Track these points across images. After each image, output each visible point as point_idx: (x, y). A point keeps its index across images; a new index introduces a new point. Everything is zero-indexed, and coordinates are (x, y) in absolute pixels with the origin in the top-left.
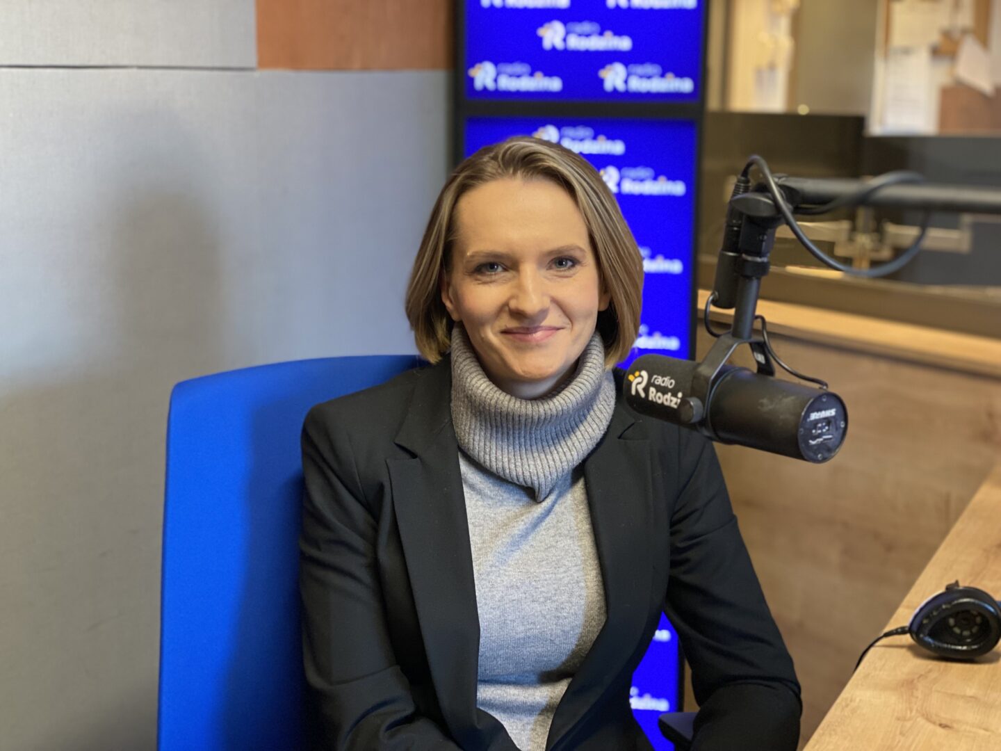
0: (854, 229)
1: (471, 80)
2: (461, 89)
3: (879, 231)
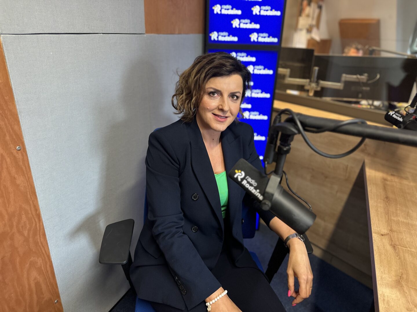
1: (210, 37)
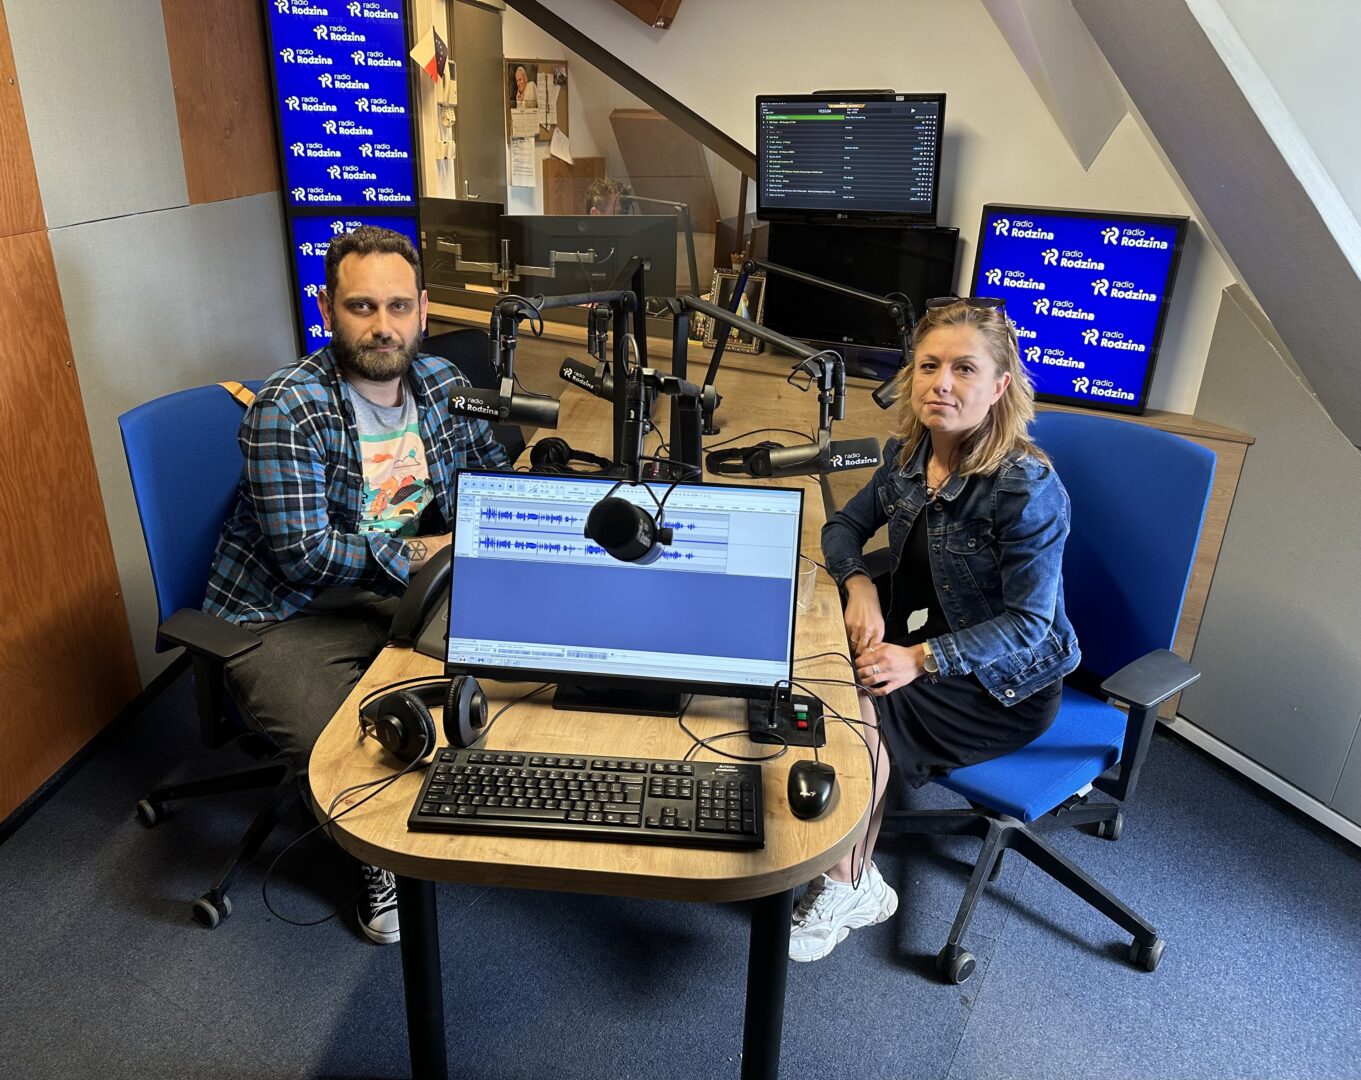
0: (500, 267)
1: (293, 197)
2: (287, 201)
3: (512, 268)
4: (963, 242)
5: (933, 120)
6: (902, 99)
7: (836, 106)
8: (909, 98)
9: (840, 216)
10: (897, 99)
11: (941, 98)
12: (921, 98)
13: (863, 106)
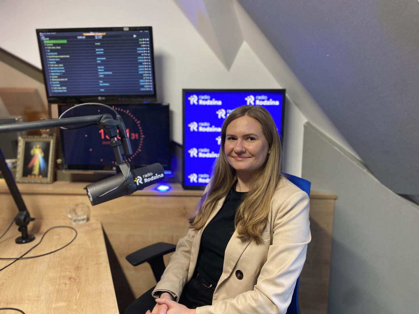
4: (172, 112)
5: (147, 41)
6: (127, 29)
7: (88, 34)
8: (131, 29)
9: (100, 98)
10: (125, 29)
11: (150, 29)
12: (139, 29)
13: (104, 34)
